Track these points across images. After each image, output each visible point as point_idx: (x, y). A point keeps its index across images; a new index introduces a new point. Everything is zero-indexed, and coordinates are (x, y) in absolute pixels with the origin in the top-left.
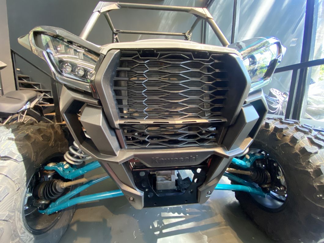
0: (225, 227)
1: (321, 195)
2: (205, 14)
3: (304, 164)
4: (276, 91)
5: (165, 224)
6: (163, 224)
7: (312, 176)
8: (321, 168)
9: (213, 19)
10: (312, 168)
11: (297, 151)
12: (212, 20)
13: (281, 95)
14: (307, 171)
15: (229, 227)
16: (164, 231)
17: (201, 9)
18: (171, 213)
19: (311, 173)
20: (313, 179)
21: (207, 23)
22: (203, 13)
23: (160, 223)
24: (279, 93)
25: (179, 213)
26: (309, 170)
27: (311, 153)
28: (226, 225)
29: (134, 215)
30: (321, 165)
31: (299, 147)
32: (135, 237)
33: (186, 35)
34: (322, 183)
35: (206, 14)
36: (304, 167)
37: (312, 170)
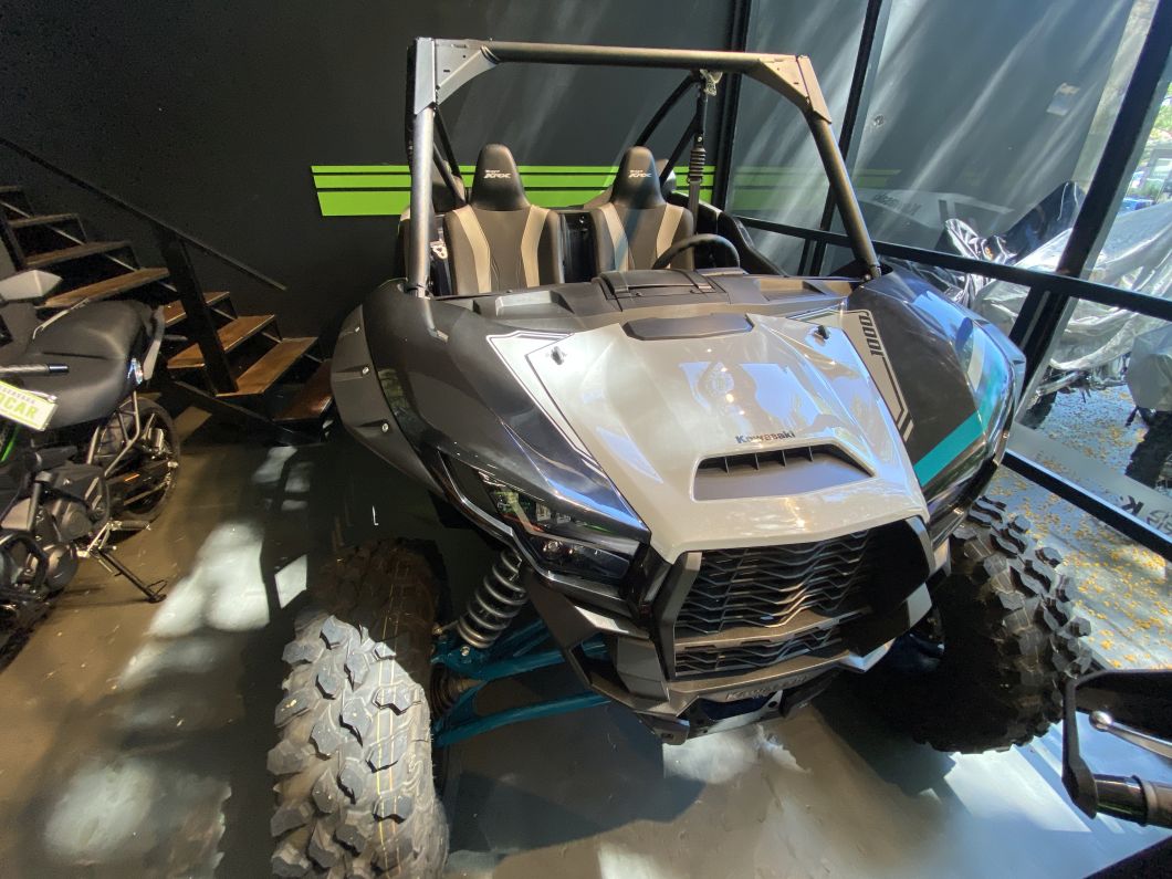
2: (806, 95)
3: (990, 626)
4: (964, 232)
7: (999, 653)
8: (1021, 642)
9: (830, 123)
10: (1003, 636)
12: (825, 123)
13: (976, 247)
14: (993, 640)
19: (1000, 646)
20: (1000, 657)
22: (795, 87)
24: (974, 241)
26: (997, 640)
30: (1022, 635)
31: (989, 591)
34: (1013, 666)
35: (808, 97)
37: (1001, 641)
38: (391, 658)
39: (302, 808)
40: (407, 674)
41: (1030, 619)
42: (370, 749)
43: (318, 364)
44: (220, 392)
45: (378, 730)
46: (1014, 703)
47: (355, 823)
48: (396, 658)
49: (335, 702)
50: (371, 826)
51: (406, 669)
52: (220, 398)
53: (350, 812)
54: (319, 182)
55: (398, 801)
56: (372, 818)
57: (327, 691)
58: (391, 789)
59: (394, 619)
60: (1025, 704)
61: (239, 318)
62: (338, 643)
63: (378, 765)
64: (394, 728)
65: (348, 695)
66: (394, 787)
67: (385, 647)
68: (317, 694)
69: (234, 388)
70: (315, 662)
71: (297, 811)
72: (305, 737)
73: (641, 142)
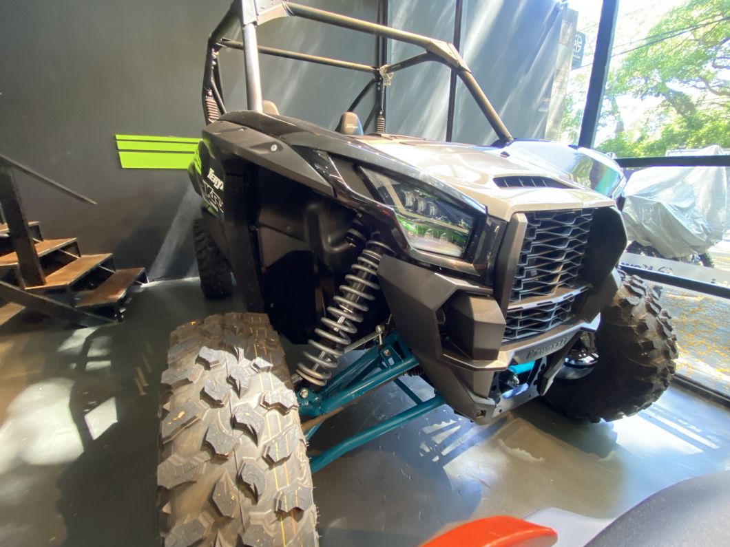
0: (516, 420)
1: (646, 353)
2: (455, 58)
3: (625, 319)
5: (438, 442)
6: (436, 444)
7: (636, 332)
8: (646, 322)
10: (635, 323)
11: (618, 305)
12: (467, 72)
14: (631, 328)
15: (519, 419)
16: (445, 452)
17: (445, 43)
18: (436, 425)
19: (635, 330)
20: (637, 336)
21: (458, 77)
22: (451, 55)
23: (430, 443)
25: (448, 421)
26: (632, 326)
27: (633, 306)
28: (515, 418)
29: (380, 447)
31: (618, 298)
32: (410, 477)
33: (378, 72)
34: (646, 339)
35: (458, 60)
36: (627, 323)
37: (636, 326)
38: (268, 369)
39: (201, 519)
40: (283, 383)
41: (645, 310)
42: (265, 446)
43: (111, 274)
44: (27, 287)
45: (269, 427)
46: (652, 363)
47: (260, 523)
48: (273, 370)
49: (223, 409)
50: (273, 526)
51: (282, 380)
52: (28, 290)
53: (252, 514)
54: (121, 145)
55: (298, 491)
56: (274, 517)
57: (216, 398)
58: (288, 485)
59: (261, 345)
60: (658, 362)
61: (45, 241)
62: (217, 362)
63: (277, 458)
64: (282, 427)
65: (234, 401)
66: (289, 483)
67: (262, 360)
68: (203, 404)
69: (42, 283)
70: (195, 382)
71: (196, 522)
72: (197, 444)
73: (351, 110)
